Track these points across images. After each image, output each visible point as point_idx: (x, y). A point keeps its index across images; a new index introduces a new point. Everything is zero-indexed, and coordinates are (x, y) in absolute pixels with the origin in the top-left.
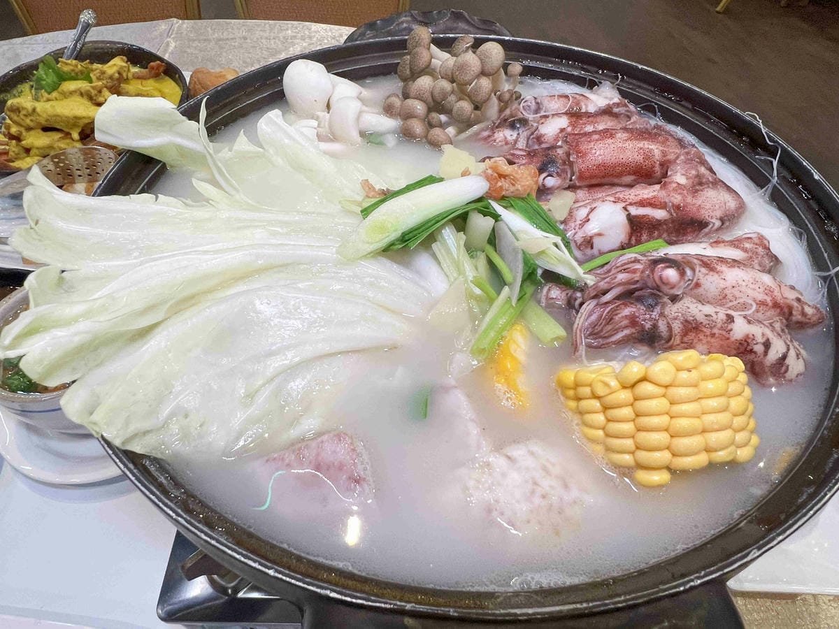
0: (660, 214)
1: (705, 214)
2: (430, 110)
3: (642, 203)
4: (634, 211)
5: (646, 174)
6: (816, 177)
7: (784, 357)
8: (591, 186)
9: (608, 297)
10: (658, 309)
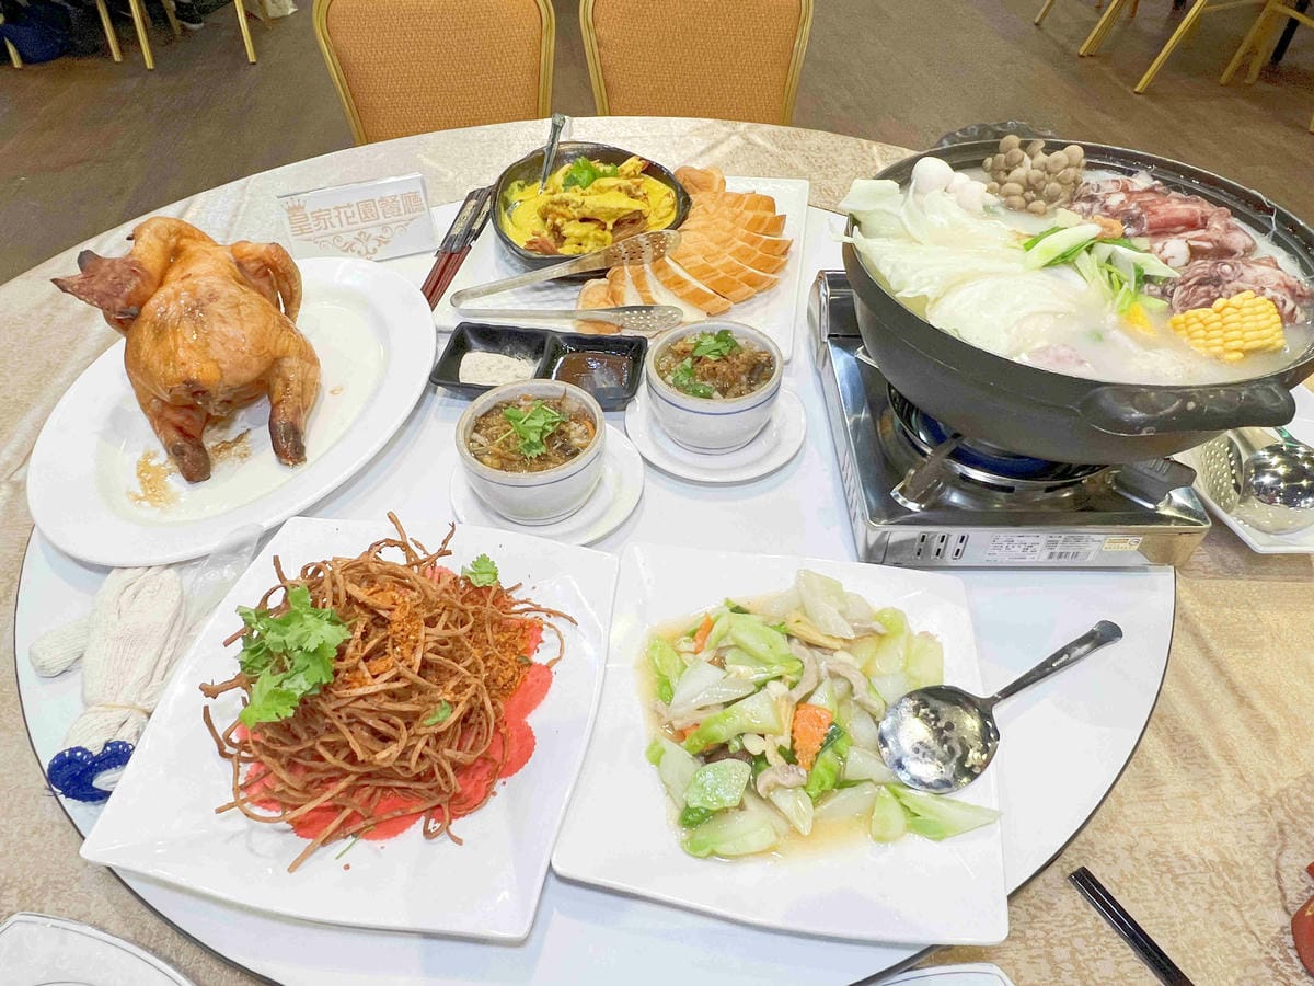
0: (1207, 245)
1: (1232, 246)
2: (1025, 190)
3: (1196, 239)
4: (1193, 243)
5: (1191, 225)
6: (1302, 224)
7: (1294, 310)
8: (1155, 234)
9: (1190, 283)
10: (1221, 287)
